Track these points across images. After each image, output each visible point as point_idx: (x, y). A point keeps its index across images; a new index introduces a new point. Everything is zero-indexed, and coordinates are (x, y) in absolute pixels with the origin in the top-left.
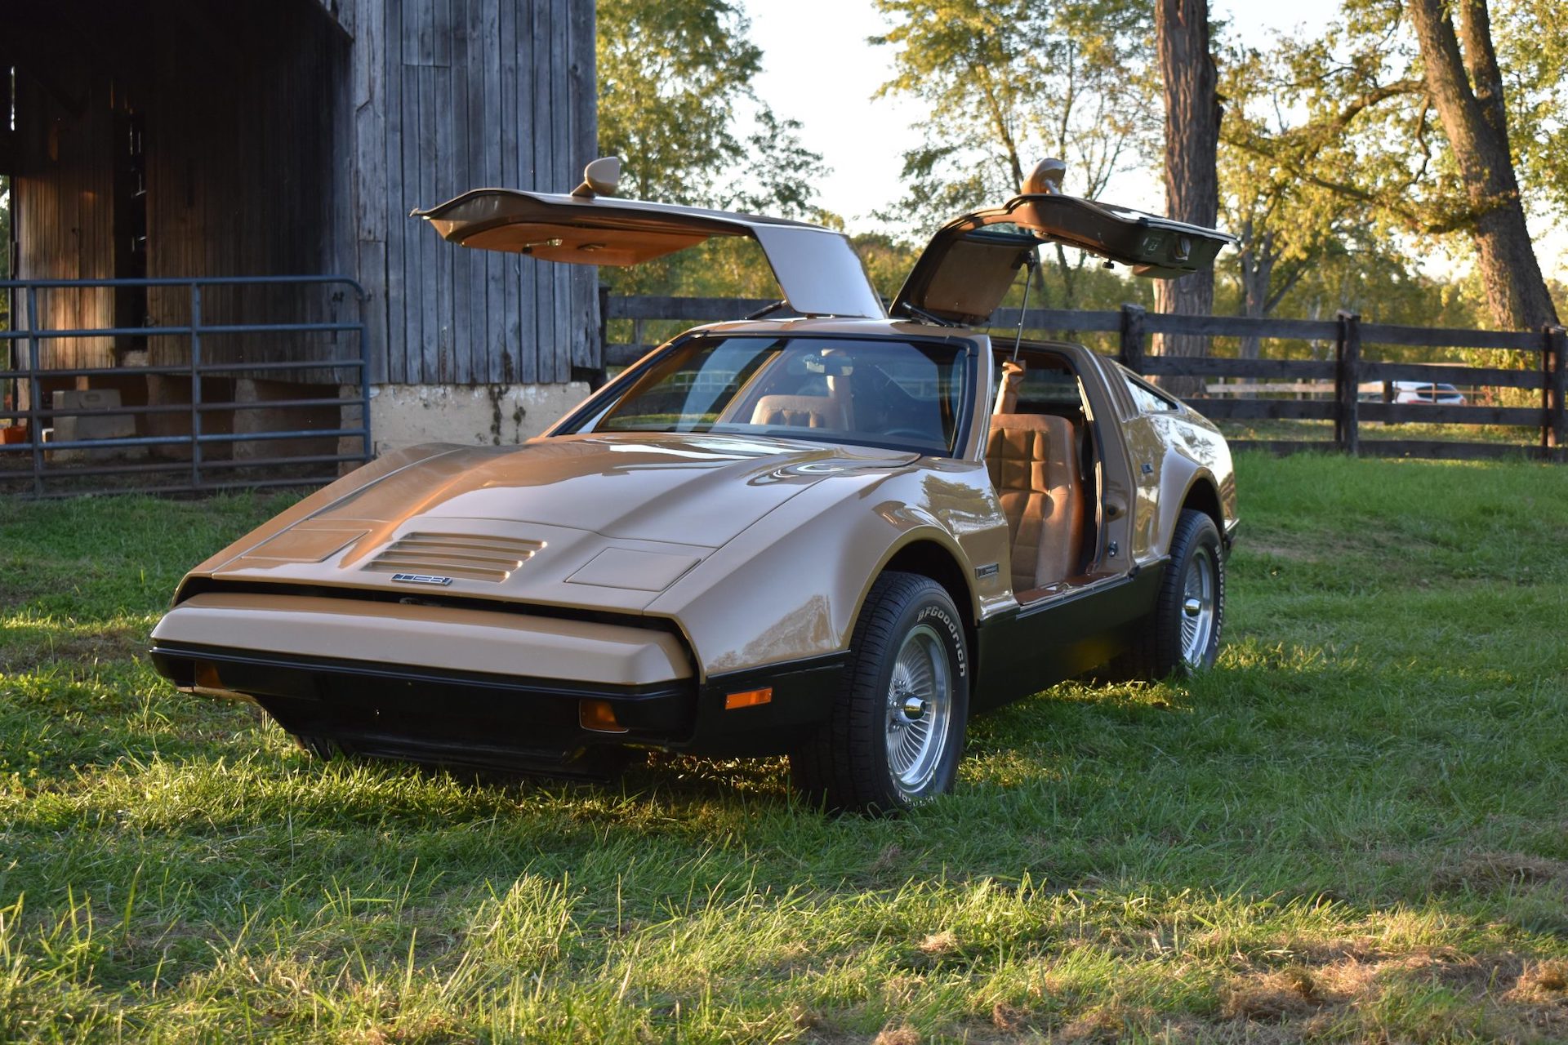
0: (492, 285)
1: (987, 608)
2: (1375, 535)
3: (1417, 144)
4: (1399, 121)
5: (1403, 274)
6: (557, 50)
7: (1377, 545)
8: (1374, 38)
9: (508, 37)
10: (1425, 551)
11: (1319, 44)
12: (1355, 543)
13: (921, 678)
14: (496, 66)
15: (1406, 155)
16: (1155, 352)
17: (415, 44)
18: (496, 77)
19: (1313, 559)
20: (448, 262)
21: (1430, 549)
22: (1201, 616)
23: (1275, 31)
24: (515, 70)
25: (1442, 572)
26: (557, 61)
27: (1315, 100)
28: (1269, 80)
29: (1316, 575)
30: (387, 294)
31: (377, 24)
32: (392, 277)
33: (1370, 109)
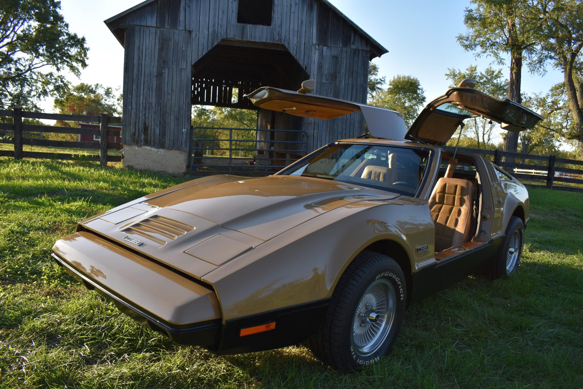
0: (339, 135)
1: (418, 265)
2: (559, 213)
3: (565, 120)
4: (561, 115)
5: (555, 150)
6: (359, 80)
7: (560, 215)
8: (557, 97)
9: (347, 77)
10: (574, 219)
11: (544, 98)
12: (554, 214)
13: (382, 299)
14: (343, 83)
15: (562, 123)
16: (503, 161)
17: (324, 77)
18: (343, 86)
19: (542, 218)
20: (329, 129)
21: (575, 218)
22: (513, 255)
23: (535, 94)
24: (348, 85)
25: (578, 225)
26: (359, 83)
27: (543, 110)
28: (533, 104)
29: (543, 223)
30: (313, 136)
31: (316, 72)
32: (315, 132)
33: (555, 112)
